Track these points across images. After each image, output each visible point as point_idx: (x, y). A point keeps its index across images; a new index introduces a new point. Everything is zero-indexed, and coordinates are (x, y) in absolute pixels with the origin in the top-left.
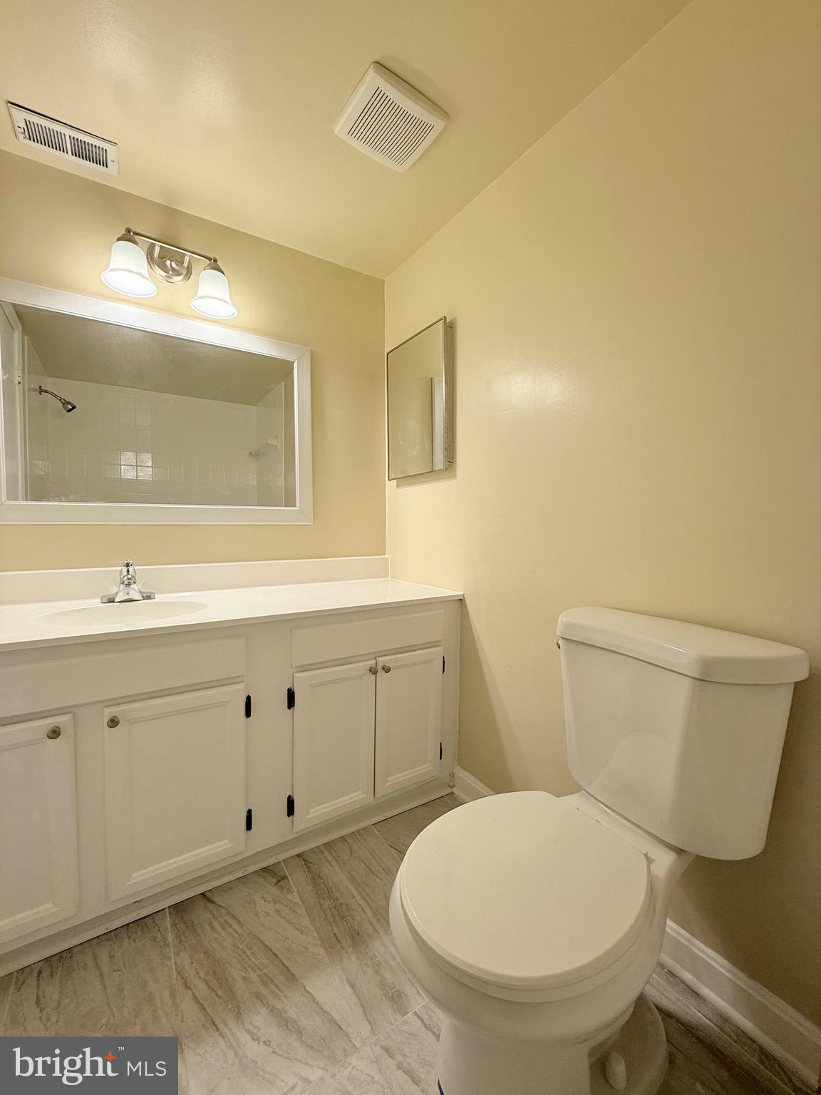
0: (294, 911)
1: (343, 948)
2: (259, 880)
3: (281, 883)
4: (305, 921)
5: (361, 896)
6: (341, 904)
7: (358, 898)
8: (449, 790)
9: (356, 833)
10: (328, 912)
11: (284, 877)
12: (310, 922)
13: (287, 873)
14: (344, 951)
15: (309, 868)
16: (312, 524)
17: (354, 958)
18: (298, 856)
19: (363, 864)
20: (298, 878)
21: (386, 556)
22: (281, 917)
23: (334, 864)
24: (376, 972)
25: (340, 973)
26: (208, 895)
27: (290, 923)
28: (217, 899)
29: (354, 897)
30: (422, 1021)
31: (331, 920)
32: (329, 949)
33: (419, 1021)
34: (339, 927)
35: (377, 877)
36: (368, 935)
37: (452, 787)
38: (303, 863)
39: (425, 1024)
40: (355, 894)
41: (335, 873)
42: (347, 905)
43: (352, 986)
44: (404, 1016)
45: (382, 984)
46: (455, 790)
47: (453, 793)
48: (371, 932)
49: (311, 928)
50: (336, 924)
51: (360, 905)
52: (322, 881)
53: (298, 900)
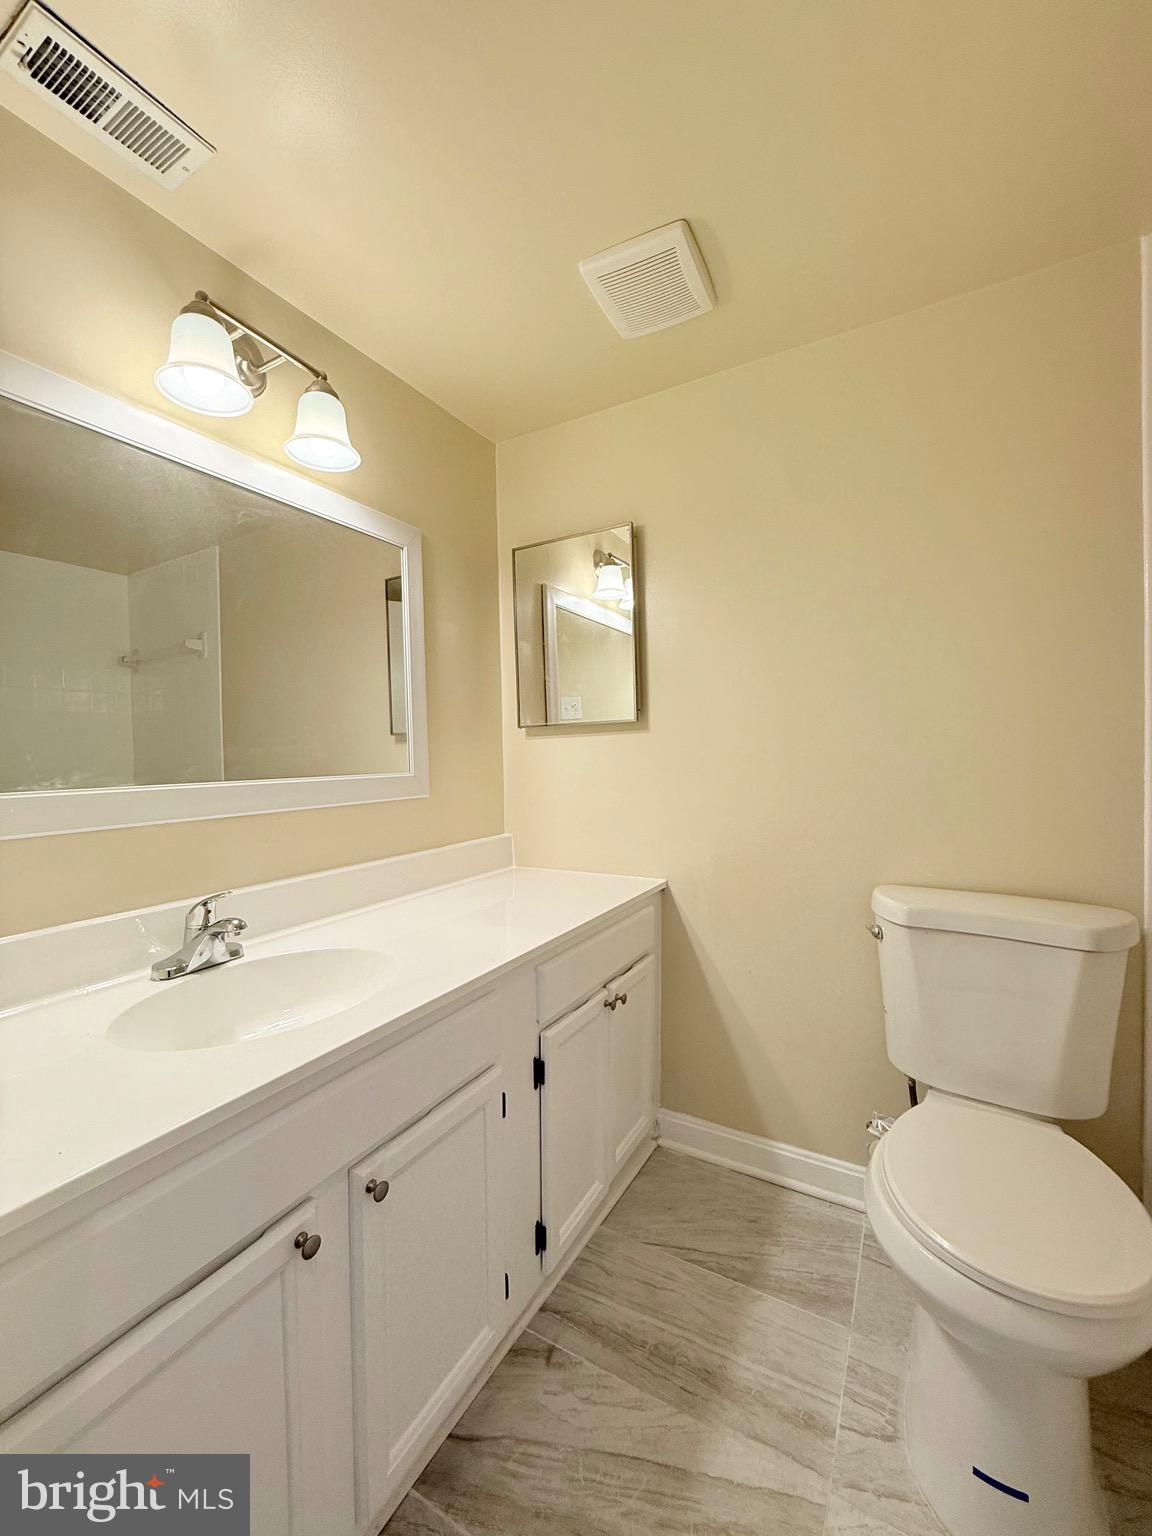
0: (606, 1387)
1: (707, 1400)
2: (518, 1371)
3: (554, 1360)
4: (632, 1392)
5: (669, 1323)
6: (656, 1346)
7: (668, 1327)
8: (654, 1144)
9: (591, 1245)
10: (649, 1365)
11: (551, 1350)
12: (638, 1390)
13: (550, 1342)
14: (710, 1402)
15: (570, 1320)
16: (427, 796)
17: (727, 1403)
18: (543, 1309)
19: (635, 1282)
20: (570, 1341)
21: (506, 835)
22: (595, 1403)
23: (602, 1299)
24: (766, 1406)
25: (732, 1431)
26: (461, 1432)
27: (614, 1406)
28: (479, 1431)
29: (663, 1330)
30: (855, 1431)
31: (661, 1372)
32: (693, 1411)
33: (853, 1433)
34: (679, 1377)
35: (667, 1289)
36: (720, 1367)
37: (656, 1139)
38: (558, 1317)
39: (859, 1433)
40: (661, 1324)
41: (610, 1310)
42: (664, 1345)
43: (756, 1438)
44: (835, 1436)
45: (785, 1417)
46: (661, 1142)
47: (659, 1146)
48: (718, 1361)
49: (647, 1396)
50: (673, 1374)
51: (678, 1336)
52: (604, 1328)
53: (596, 1370)
